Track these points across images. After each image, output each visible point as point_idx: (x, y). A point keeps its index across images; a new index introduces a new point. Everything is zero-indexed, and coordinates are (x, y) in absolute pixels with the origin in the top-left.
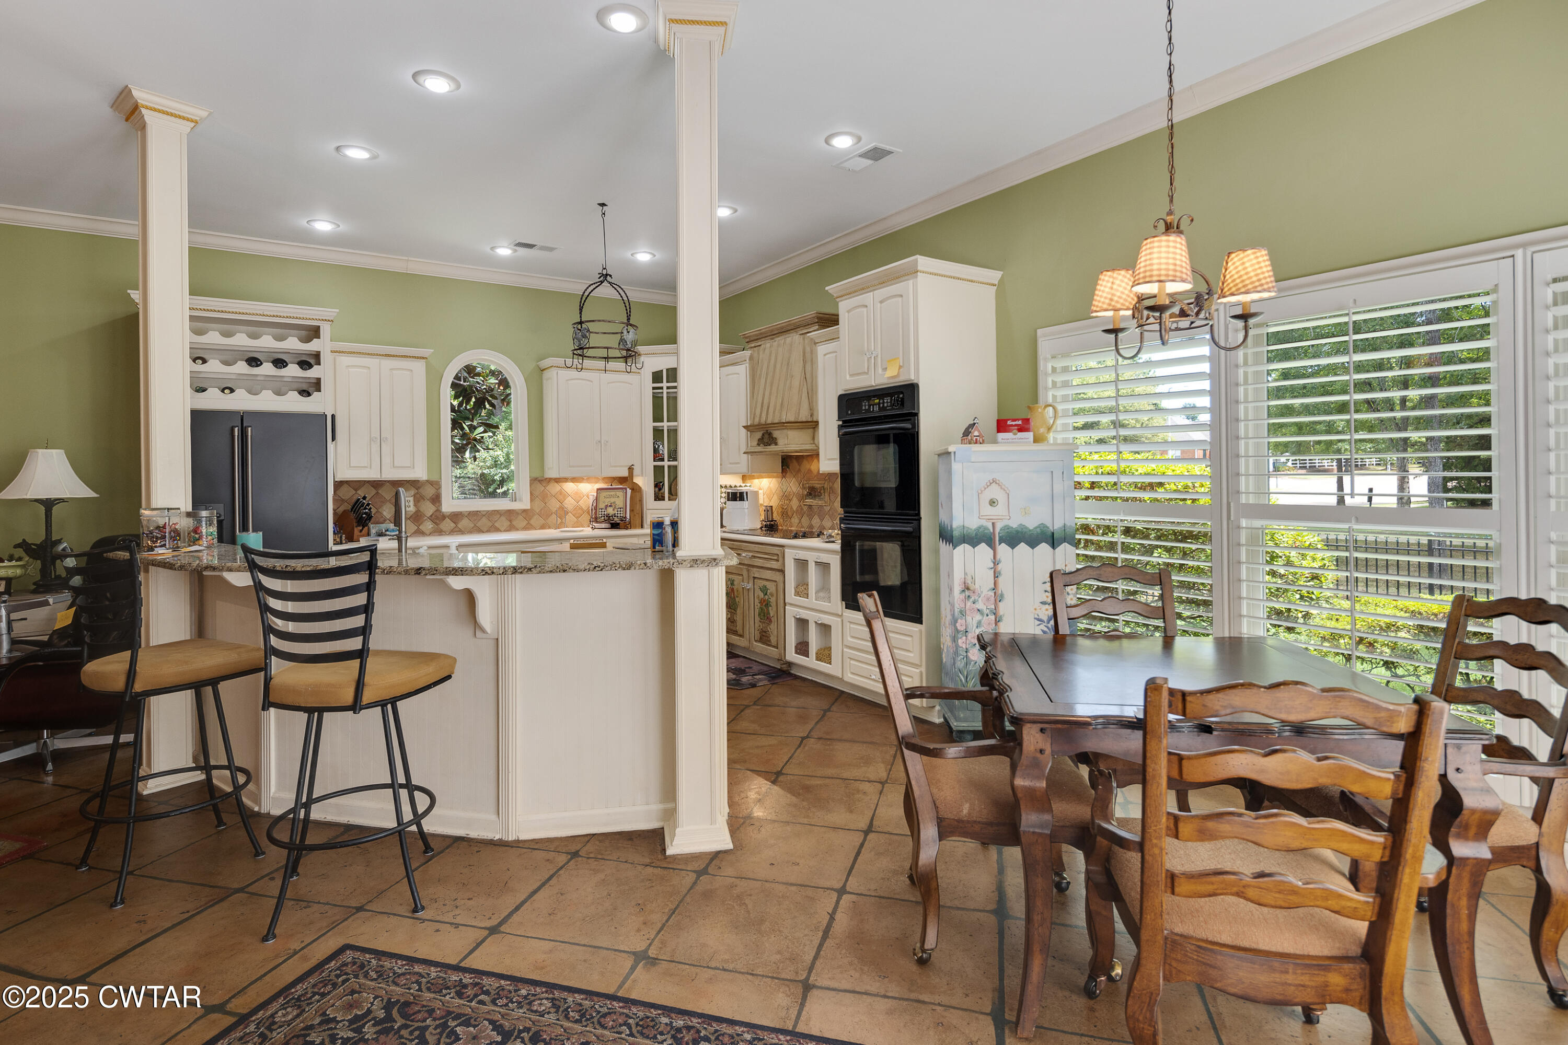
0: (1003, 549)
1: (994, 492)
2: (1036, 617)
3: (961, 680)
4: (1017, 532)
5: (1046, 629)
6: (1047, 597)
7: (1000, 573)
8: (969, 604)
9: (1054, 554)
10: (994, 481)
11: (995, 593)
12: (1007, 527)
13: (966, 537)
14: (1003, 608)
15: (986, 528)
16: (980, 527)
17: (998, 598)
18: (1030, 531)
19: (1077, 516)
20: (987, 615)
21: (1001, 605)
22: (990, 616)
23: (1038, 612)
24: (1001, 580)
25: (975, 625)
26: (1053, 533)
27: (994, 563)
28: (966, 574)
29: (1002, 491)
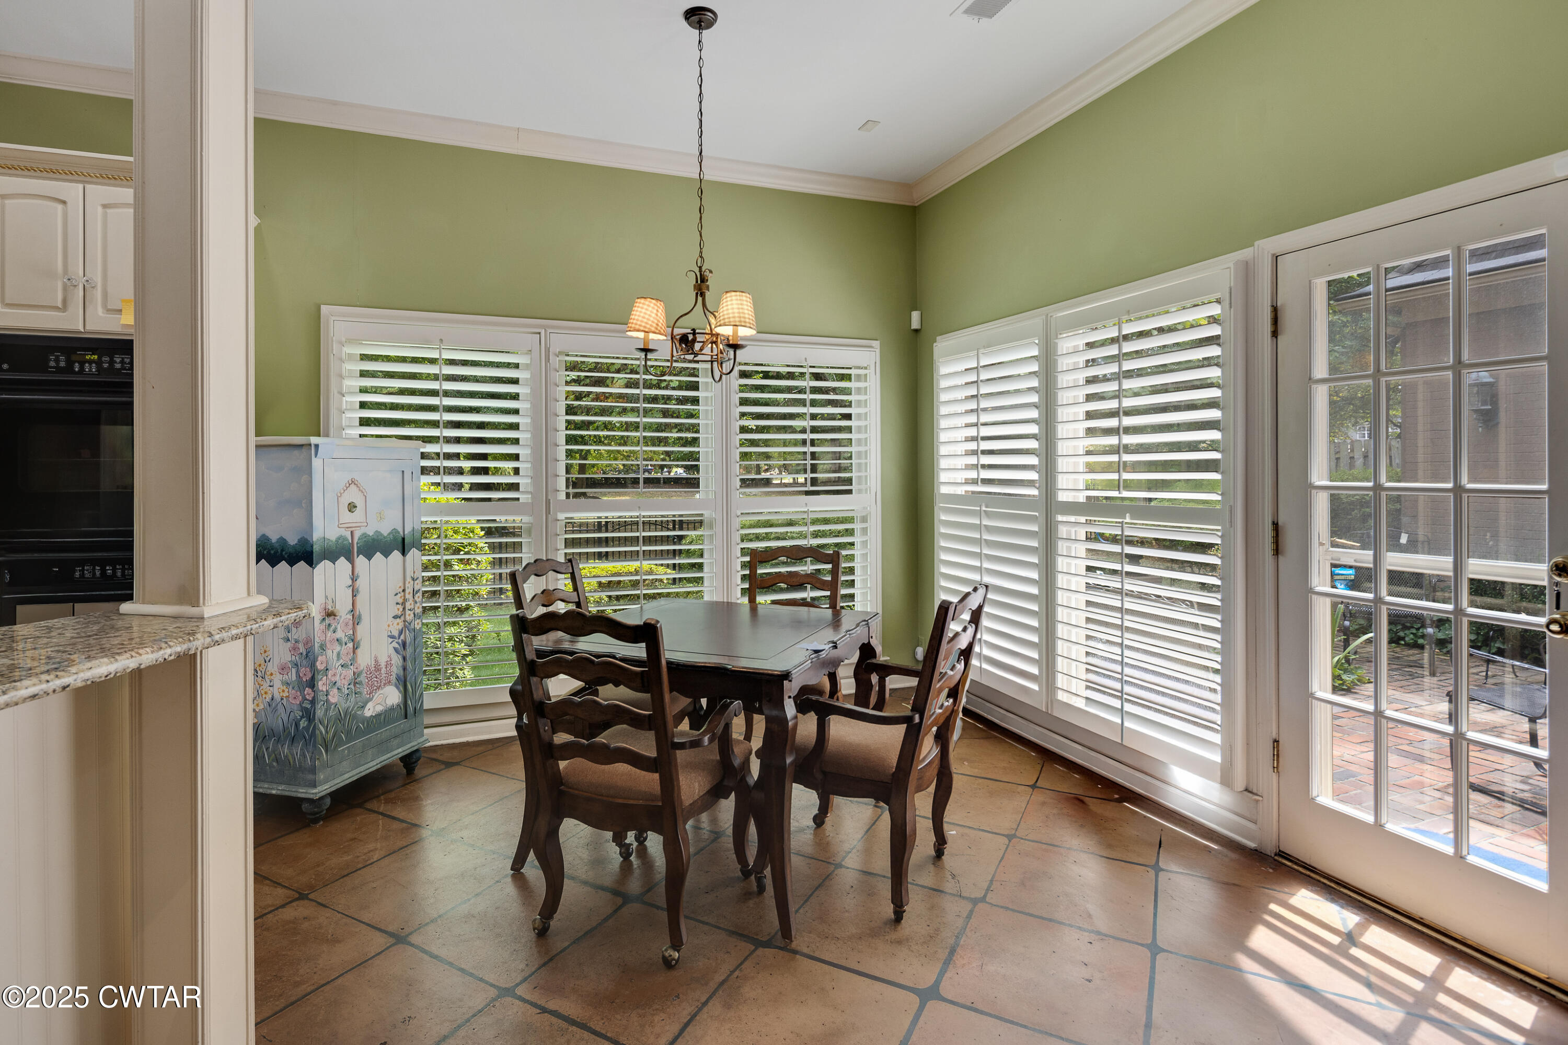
0: (361, 561)
1: (353, 495)
2: (389, 634)
3: (321, 733)
4: (374, 540)
5: (397, 646)
6: (398, 609)
7: (358, 591)
8: (329, 634)
9: (404, 561)
10: (353, 482)
11: (353, 615)
12: (364, 535)
13: (326, 552)
14: (362, 631)
15: (345, 539)
16: (339, 538)
17: (356, 620)
18: (384, 537)
19: (423, 519)
20: (346, 644)
21: (359, 628)
22: (348, 644)
23: (391, 628)
24: (359, 599)
25: (335, 658)
26: (403, 539)
27: (352, 579)
28: (326, 597)
29: (360, 493)
